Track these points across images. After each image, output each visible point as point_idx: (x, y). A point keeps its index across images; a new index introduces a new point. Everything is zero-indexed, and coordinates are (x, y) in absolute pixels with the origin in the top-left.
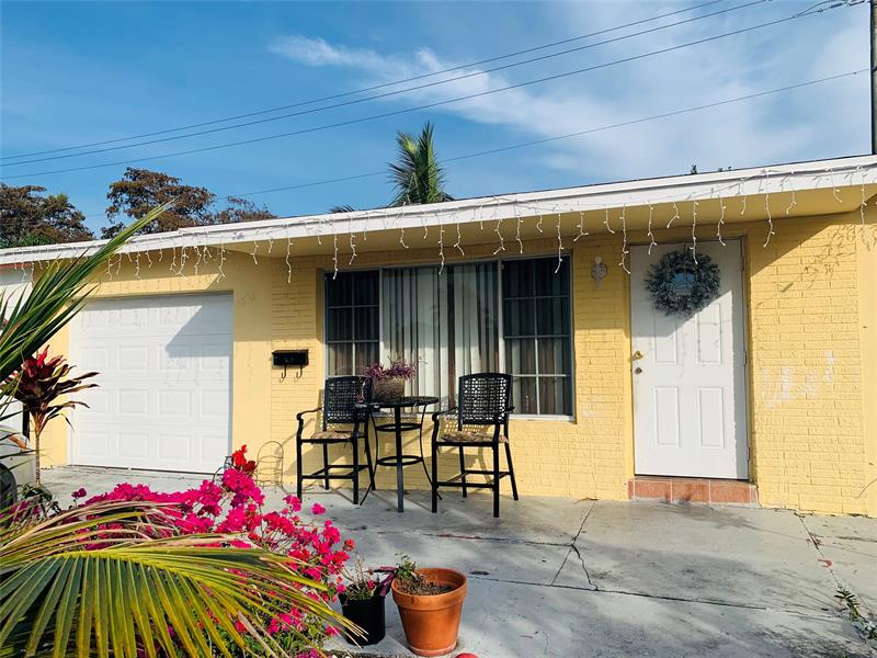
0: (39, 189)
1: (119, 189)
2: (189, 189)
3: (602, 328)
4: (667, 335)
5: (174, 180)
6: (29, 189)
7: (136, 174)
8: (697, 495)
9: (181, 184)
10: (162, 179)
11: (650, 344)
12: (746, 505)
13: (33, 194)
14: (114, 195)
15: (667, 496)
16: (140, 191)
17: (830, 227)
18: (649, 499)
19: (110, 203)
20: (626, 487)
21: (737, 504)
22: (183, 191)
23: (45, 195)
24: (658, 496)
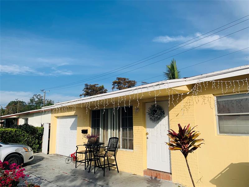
0: (97, 85)
1: (114, 83)
2: (131, 81)
3: (138, 126)
4: (153, 128)
5: (128, 79)
6: (95, 85)
7: (119, 79)
8: (158, 177)
9: (129, 80)
10: (125, 79)
11: (150, 130)
12: (169, 181)
13: (96, 86)
14: (113, 84)
15: (152, 176)
16: (119, 83)
17: (187, 97)
18: (148, 176)
19: (113, 86)
20: (143, 172)
21: (167, 181)
22: (129, 82)
23: (98, 86)
24: (150, 176)
